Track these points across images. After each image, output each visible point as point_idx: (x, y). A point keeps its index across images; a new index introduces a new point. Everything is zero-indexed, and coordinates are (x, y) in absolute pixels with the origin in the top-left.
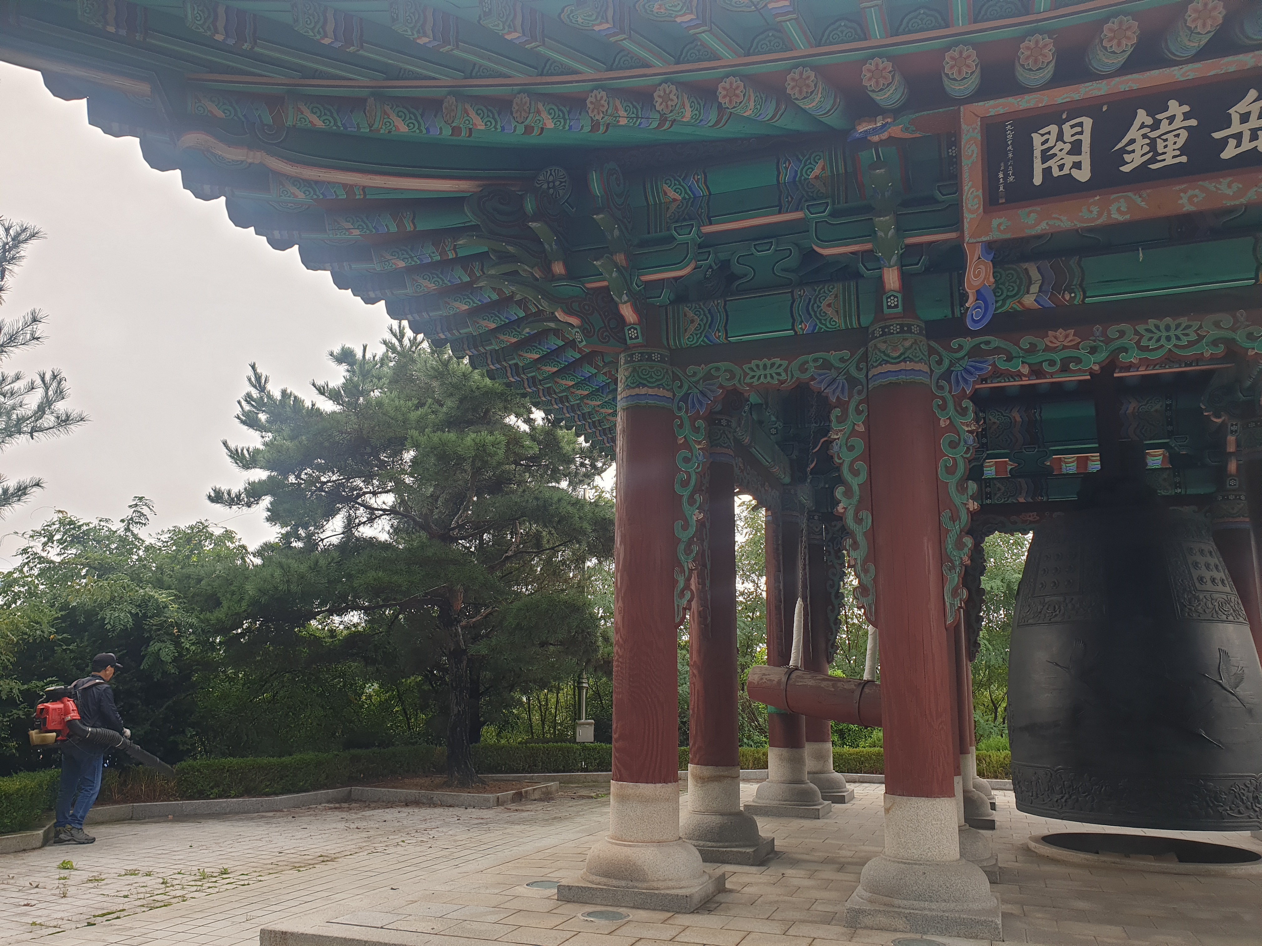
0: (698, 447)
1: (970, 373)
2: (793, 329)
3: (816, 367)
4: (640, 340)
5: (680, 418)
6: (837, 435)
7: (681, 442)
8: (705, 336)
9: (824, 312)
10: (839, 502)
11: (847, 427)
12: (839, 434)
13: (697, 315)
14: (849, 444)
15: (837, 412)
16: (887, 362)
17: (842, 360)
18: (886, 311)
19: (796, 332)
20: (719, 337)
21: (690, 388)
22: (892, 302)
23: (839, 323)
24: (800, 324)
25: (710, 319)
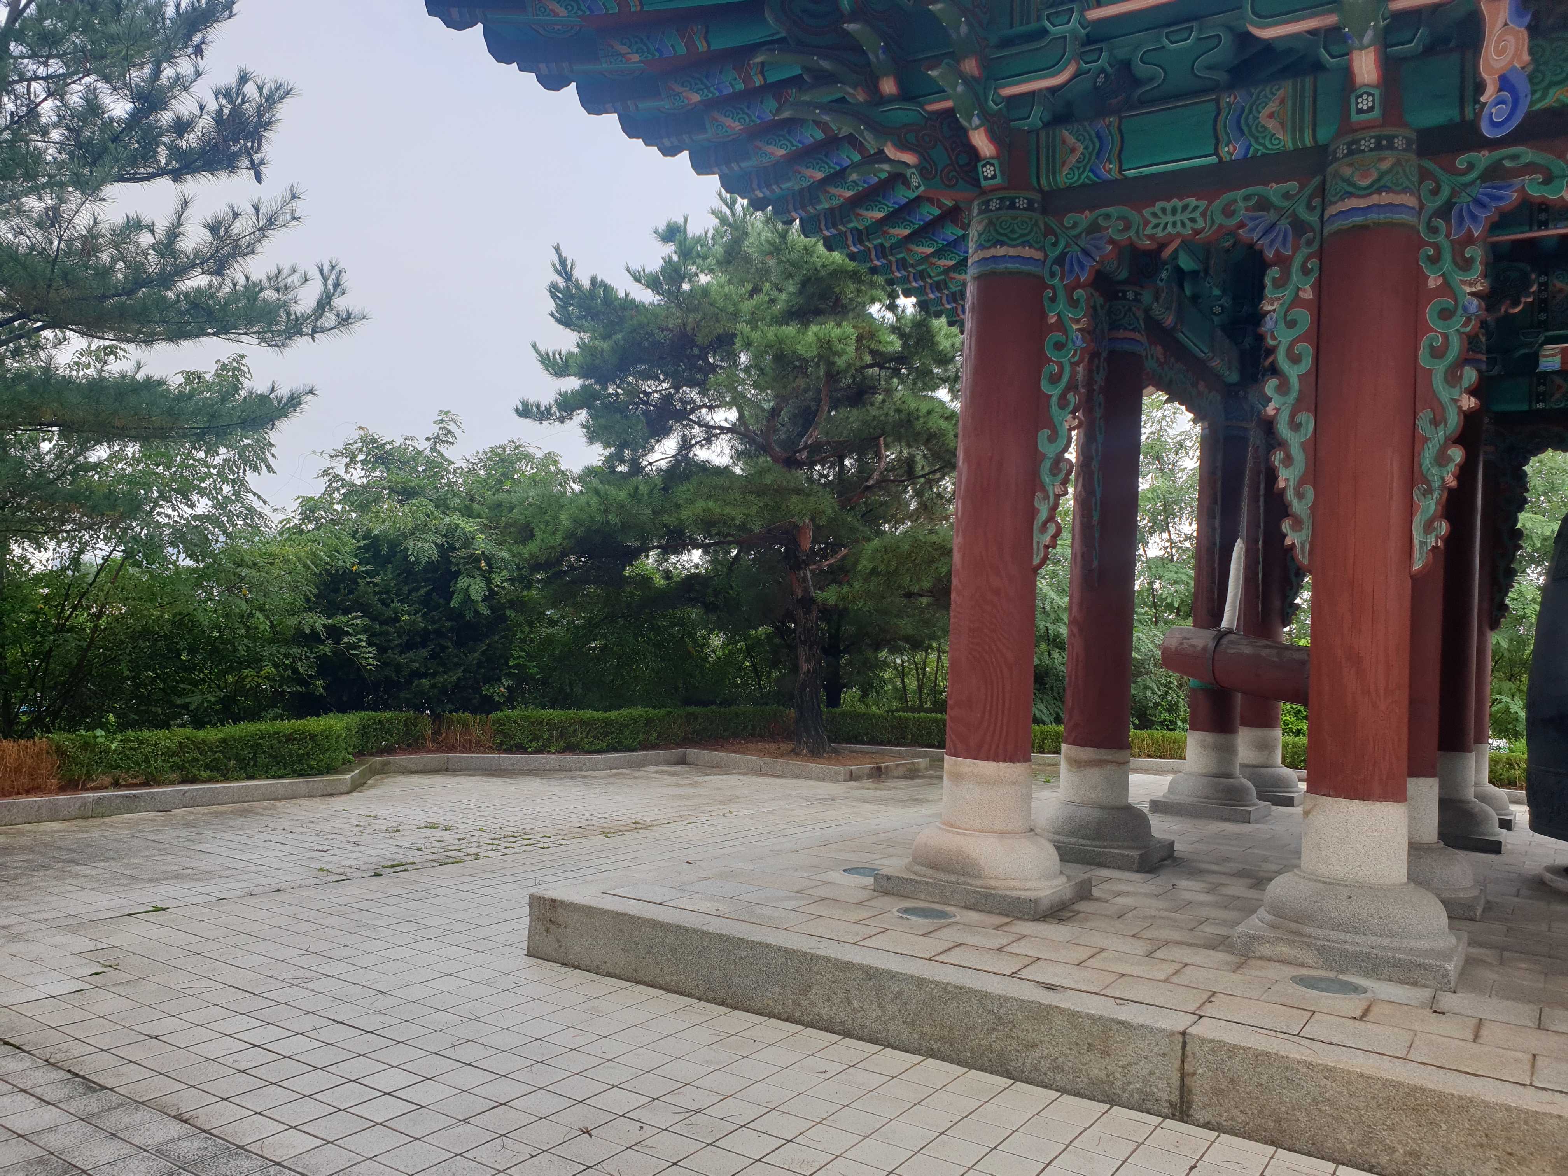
0: (1075, 327)
1: (1482, 205)
2: (1216, 154)
3: (1247, 209)
4: (998, 180)
5: (1053, 288)
6: (1272, 305)
7: (1053, 321)
8: (1091, 170)
9: (1263, 126)
10: (1270, 400)
11: (1287, 293)
12: (1276, 303)
13: (1079, 140)
14: (1288, 319)
15: (1274, 272)
16: (1351, 195)
17: (1286, 196)
18: (1355, 117)
19: (1220, 158)
20: (1110, 170)
21: (1067, 245)
22: (1365, 103)
23: (1284, 140)
24: (1227, 146)
25: (1097, 145)
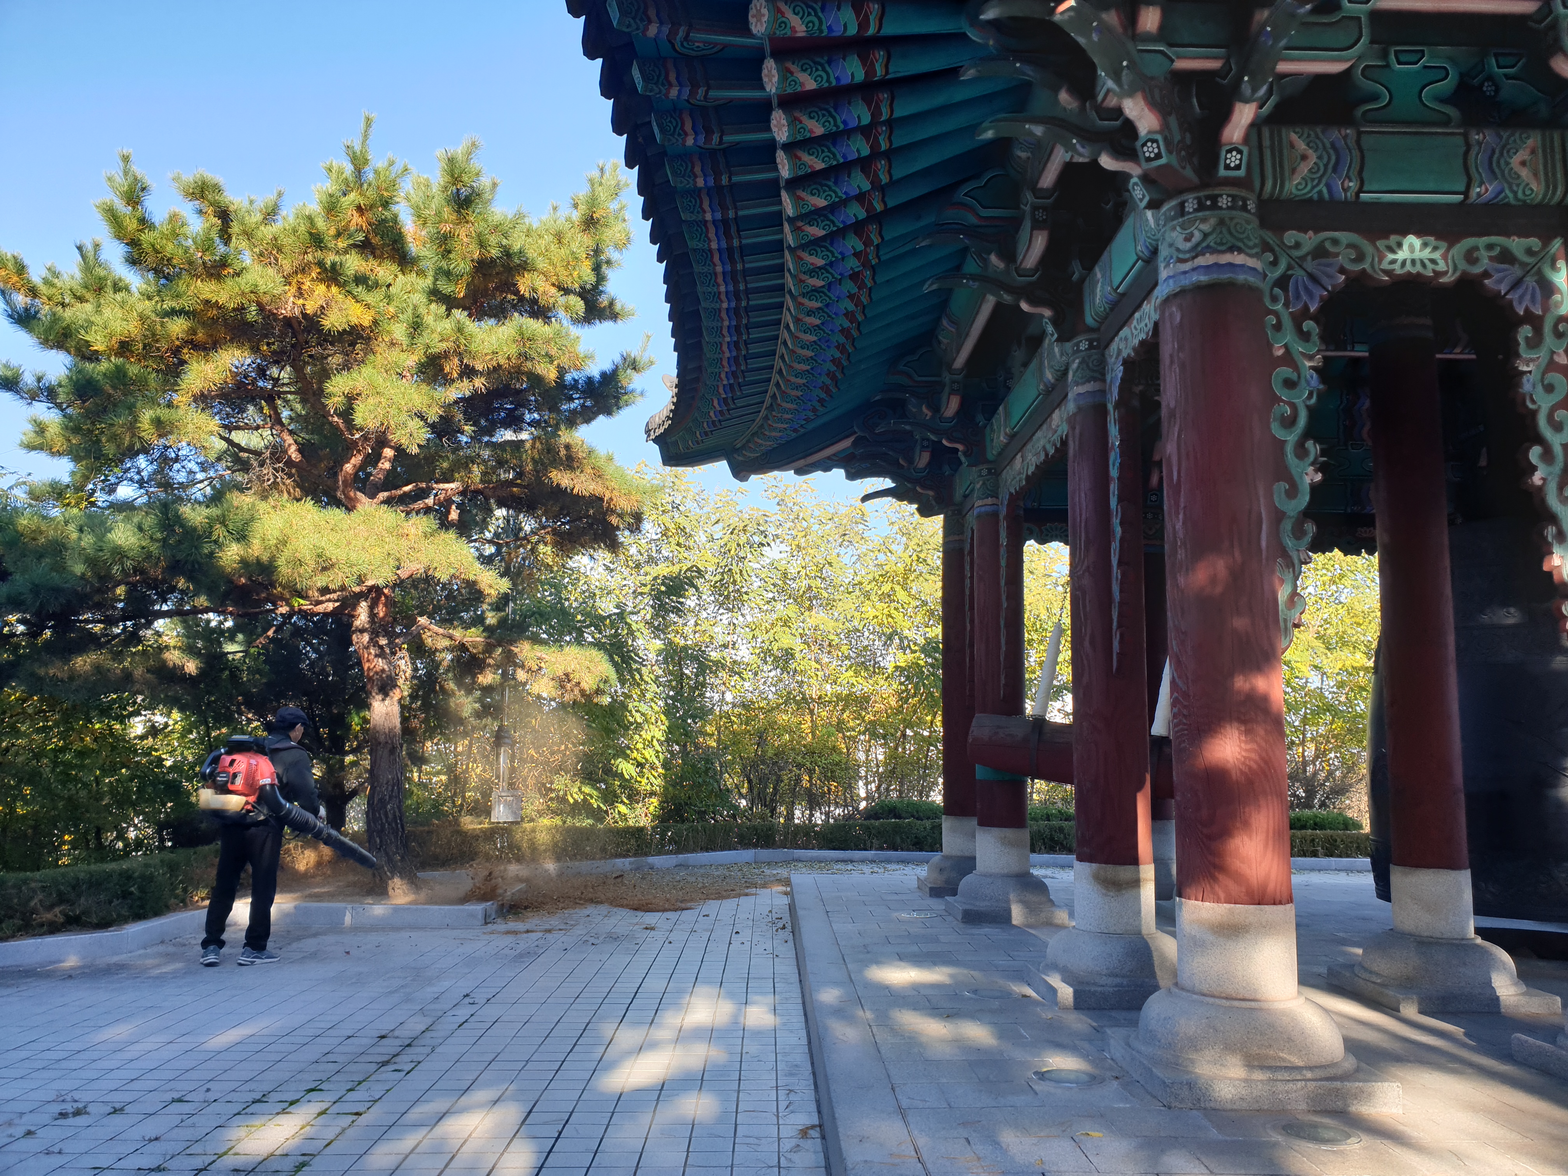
0: (1308, 364)
2: (1466, 193)
3: (1491, 258)
5: (1276, 314)
6: (1528, 365)
7: (1280, 352)
9: (1516, 173)
10: (1534, 469)
11: (1542, 354)
12: (1531, 365)
13: (1311, 148)
15: (1525, 331)
20: (1347, 189)
